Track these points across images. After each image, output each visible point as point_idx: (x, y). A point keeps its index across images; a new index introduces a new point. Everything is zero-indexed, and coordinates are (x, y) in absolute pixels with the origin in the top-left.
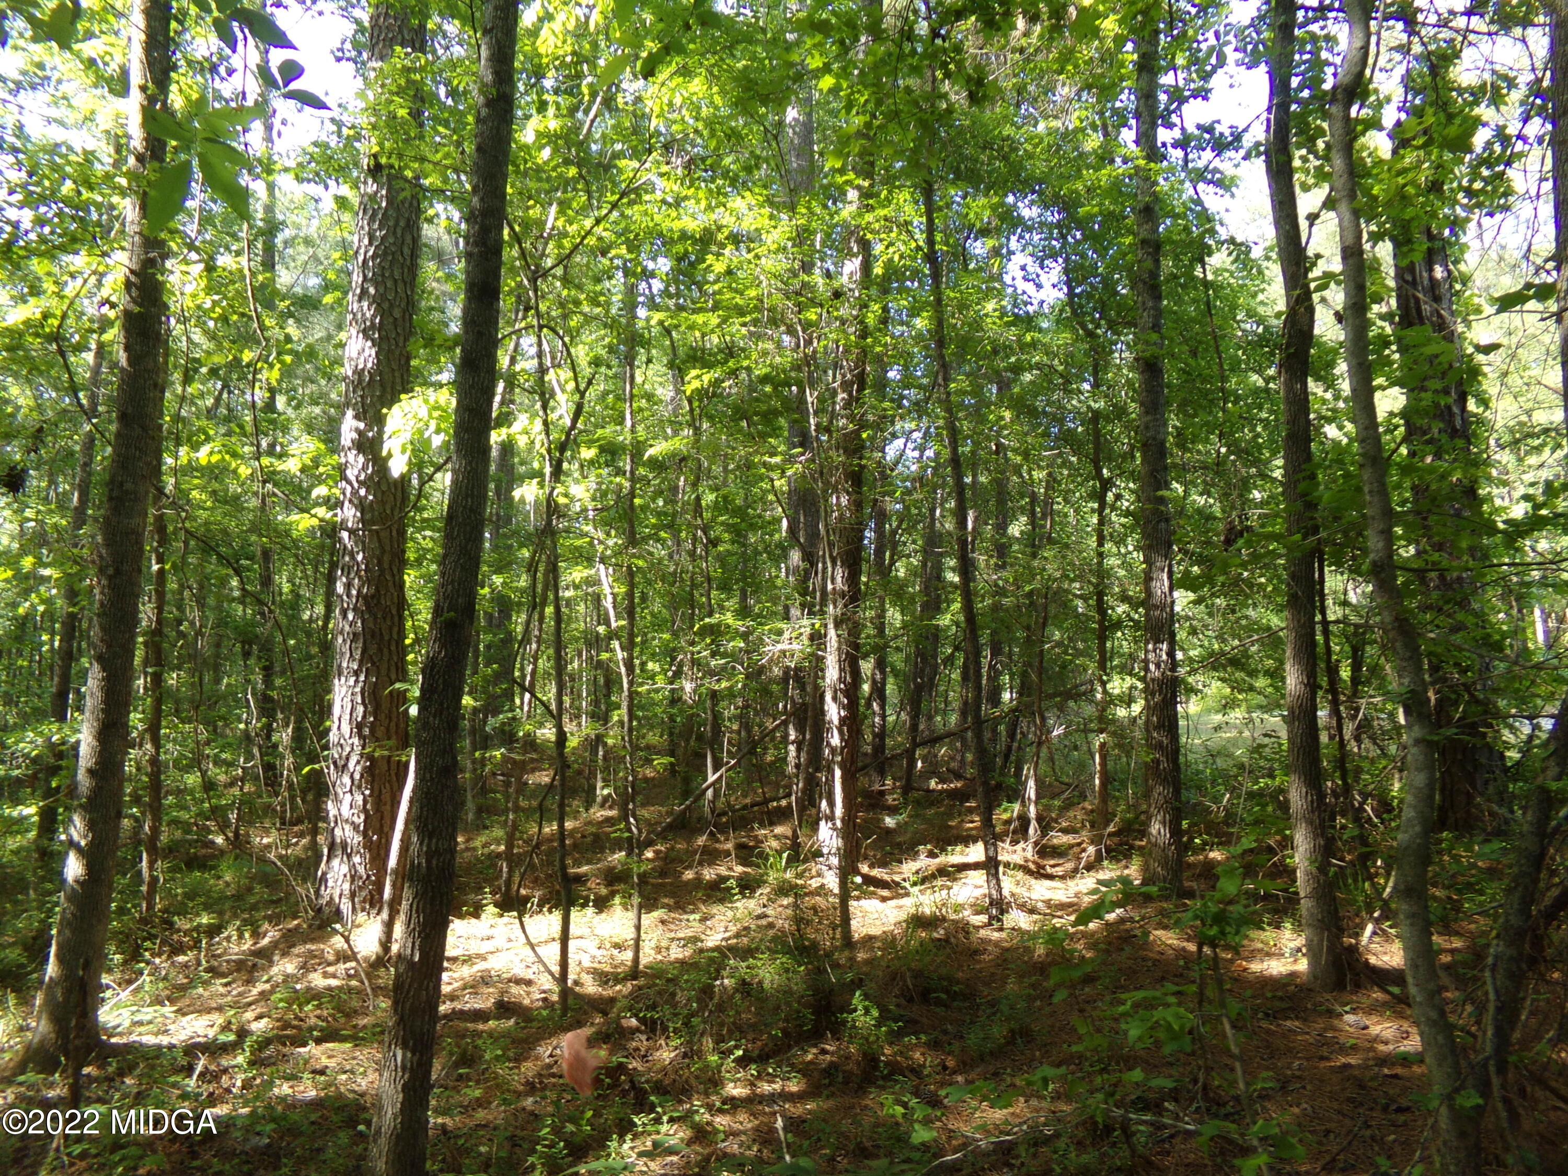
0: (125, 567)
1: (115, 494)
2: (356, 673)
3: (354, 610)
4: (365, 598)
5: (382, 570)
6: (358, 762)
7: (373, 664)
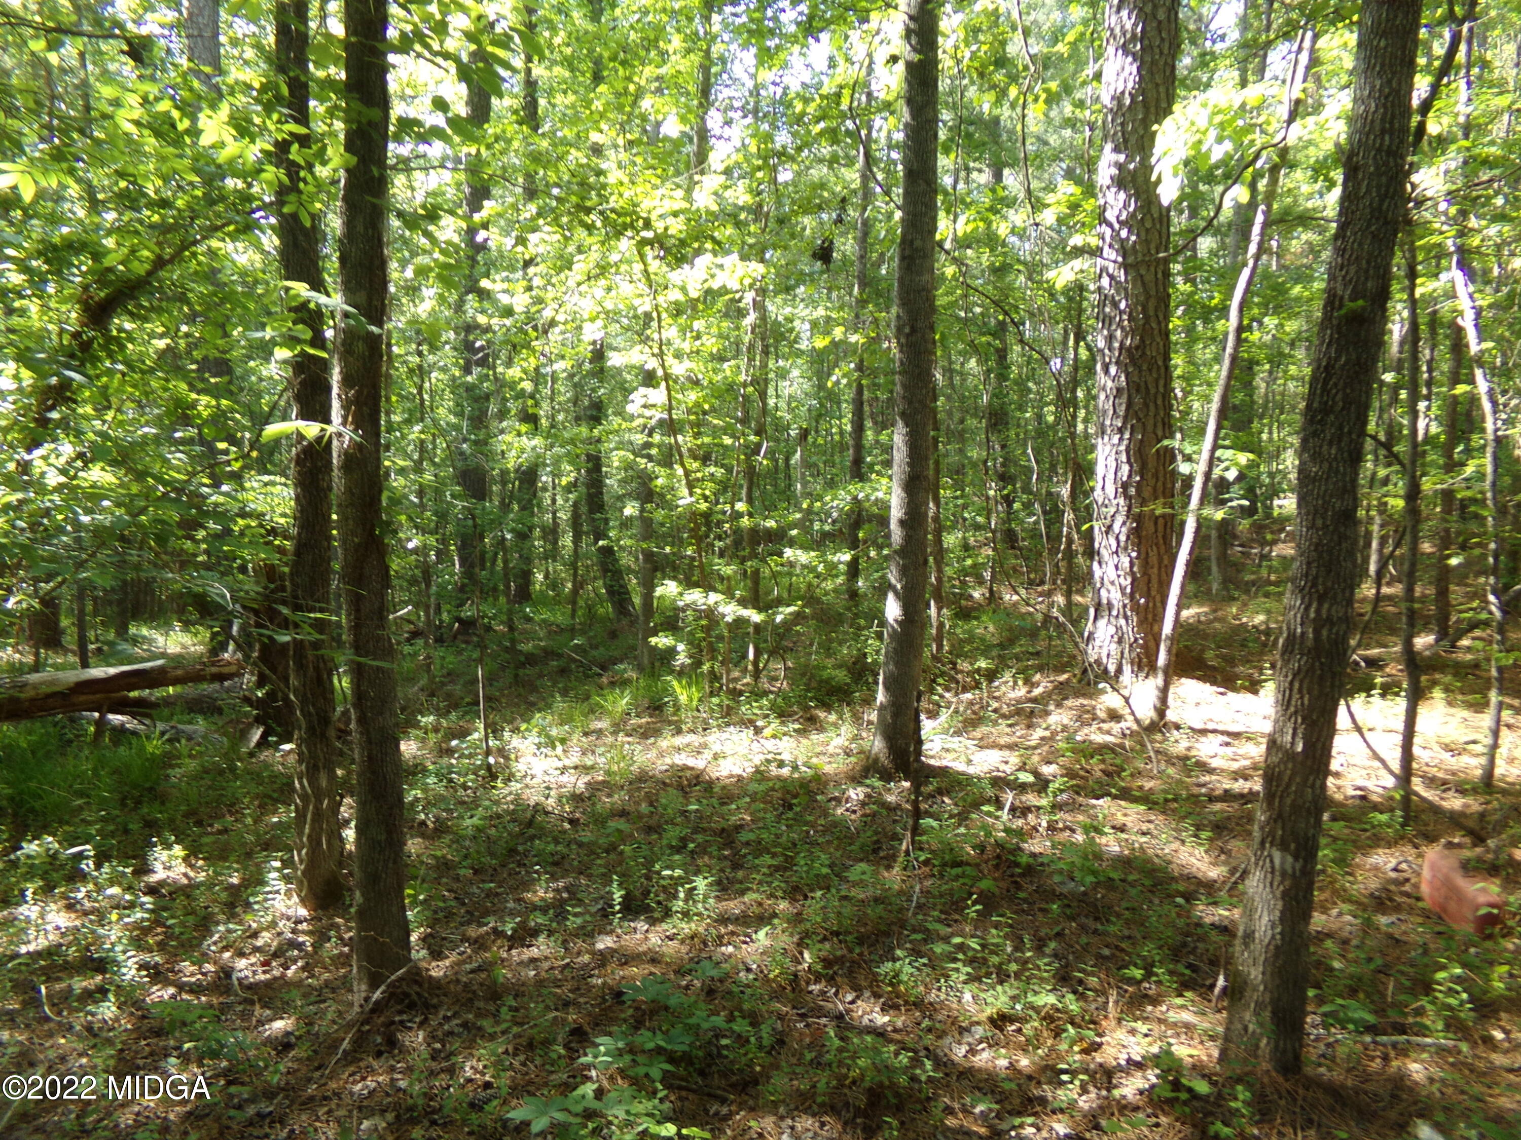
0: (920, 325)
1: (907, 253)
2: (1121, 431)
3: (1117, 363)
4: (1129, 350)
5: (1147, 318)
6: (1124, 523)
7: (1139, 420)
